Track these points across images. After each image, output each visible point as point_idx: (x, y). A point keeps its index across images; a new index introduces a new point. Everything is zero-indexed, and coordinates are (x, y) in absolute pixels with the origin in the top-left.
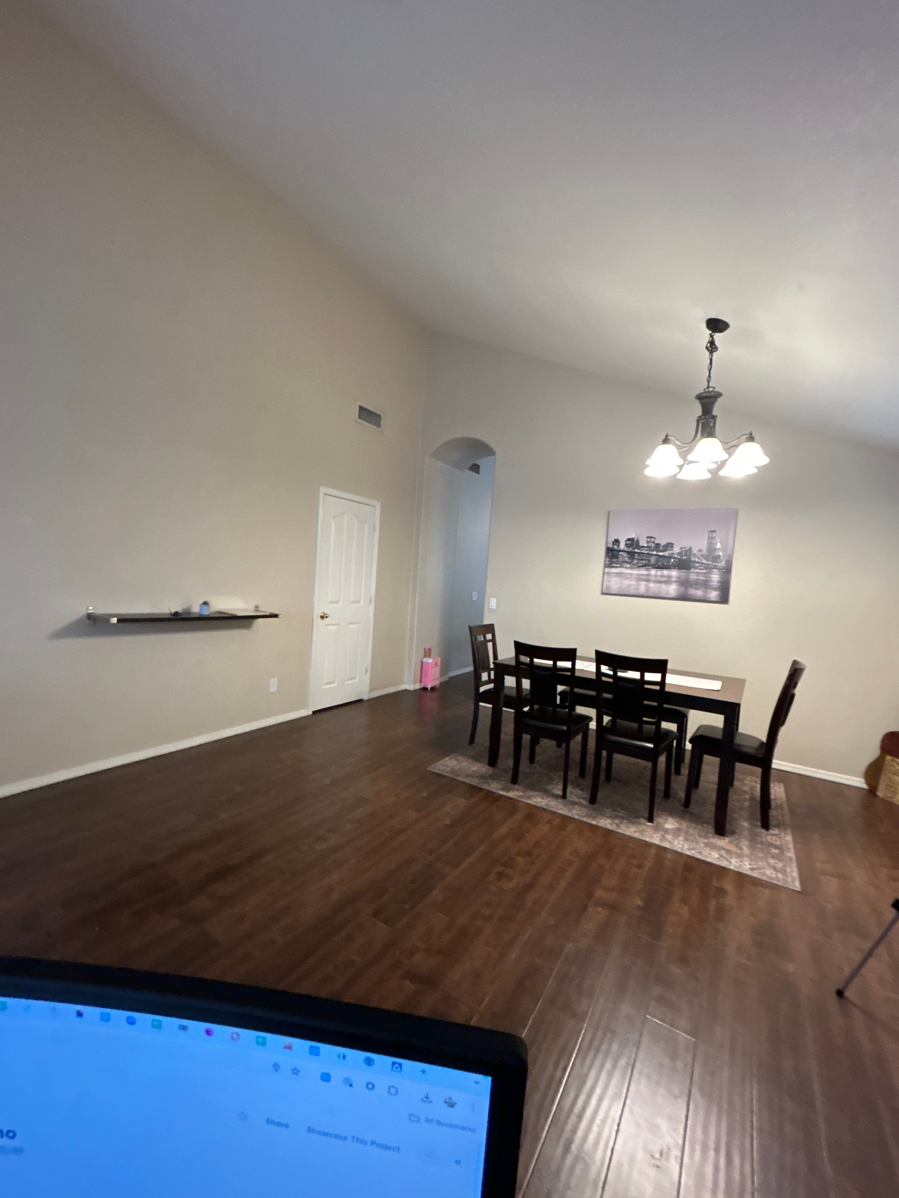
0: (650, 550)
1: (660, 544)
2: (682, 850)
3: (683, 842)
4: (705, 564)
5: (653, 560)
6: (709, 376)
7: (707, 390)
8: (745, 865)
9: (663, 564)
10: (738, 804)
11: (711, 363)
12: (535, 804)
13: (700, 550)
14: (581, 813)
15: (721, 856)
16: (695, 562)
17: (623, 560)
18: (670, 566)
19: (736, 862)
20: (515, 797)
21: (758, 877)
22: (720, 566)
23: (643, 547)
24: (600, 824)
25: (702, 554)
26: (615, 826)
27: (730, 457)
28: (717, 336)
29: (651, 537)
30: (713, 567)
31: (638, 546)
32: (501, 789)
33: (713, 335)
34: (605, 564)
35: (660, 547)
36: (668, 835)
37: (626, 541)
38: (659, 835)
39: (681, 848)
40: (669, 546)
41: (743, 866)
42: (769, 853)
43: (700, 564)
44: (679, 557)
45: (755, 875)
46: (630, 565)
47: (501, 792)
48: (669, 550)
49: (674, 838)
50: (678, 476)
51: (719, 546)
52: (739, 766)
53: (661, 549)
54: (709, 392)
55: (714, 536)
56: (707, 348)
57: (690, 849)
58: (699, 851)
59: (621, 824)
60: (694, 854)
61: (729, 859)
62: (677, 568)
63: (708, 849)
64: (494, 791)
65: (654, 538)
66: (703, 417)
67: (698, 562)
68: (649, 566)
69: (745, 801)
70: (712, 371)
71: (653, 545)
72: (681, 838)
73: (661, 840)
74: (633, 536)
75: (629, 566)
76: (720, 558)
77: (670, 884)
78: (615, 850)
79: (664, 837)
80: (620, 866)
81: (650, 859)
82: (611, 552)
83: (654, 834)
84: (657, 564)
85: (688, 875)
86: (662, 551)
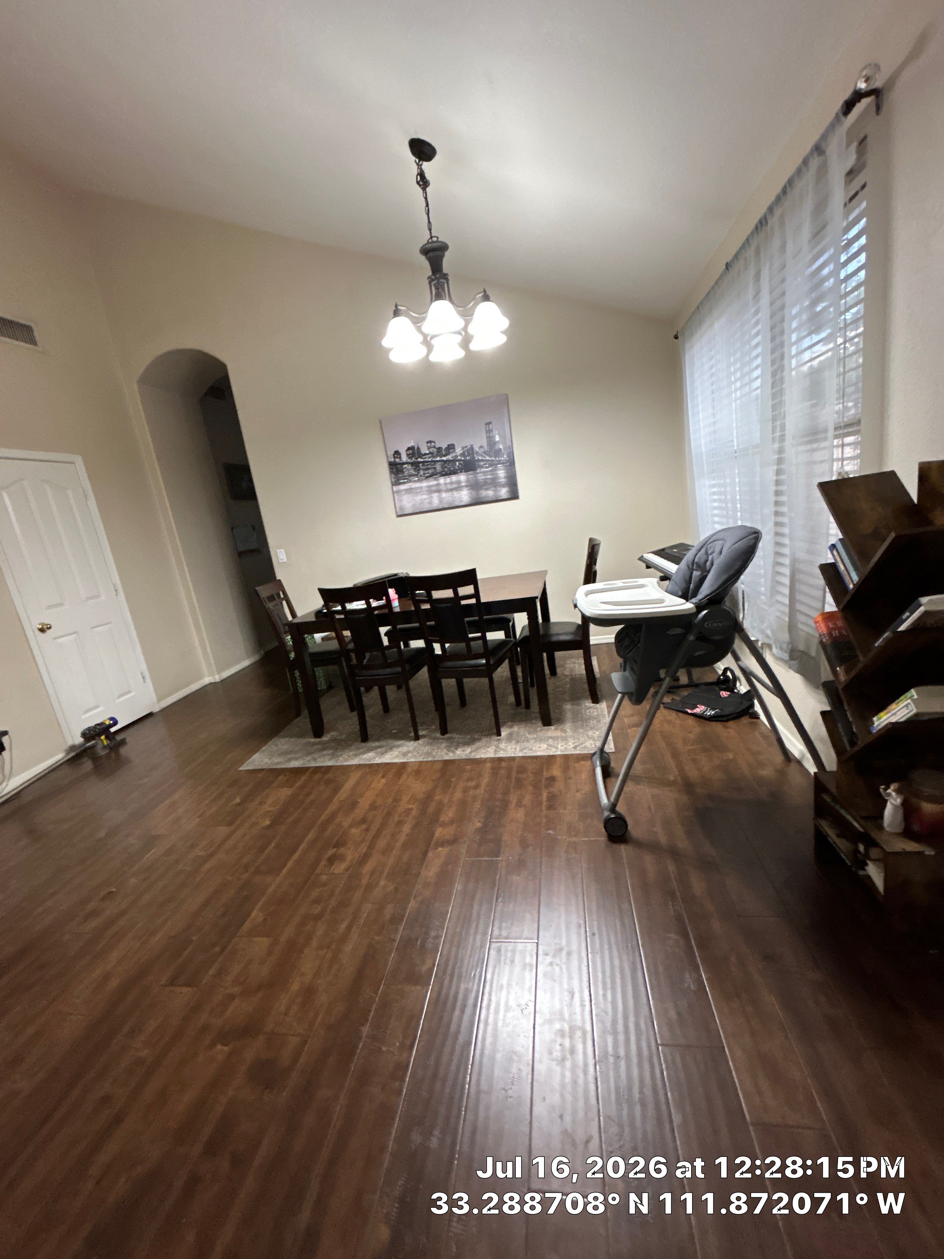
0: (434, 457)
1: (442, 448)
2: (514, 753)
3: (516, 745)
4: (489, 460)
5: (438, 467)
6: (429, 222)
7: (430, 241)
8: (569, 746)
9: (449, 470)
10: (561, 689)
11: (427, 205)
13: (481, 447)
15: (549, 745)
16: (479, 460)
17: (408, 473)
18: (457, 470)
19: (562, 746)
21: (582, 752)
22: (504, 460)
23: (426, 454)
24: (436, 759)
25: (484, 451)
26: (451, 754)
27: (469, 322)
28: (426, 165)
29: (430, 442)
30: (497, 462)
31: (421, 455)
33: (421, 165)
34: (392, 482)
35: (442, 451)
37: (406, 451)
38: (493, 747)
40: (451, 447)
41: (568, 747)
42: (587, 726)
43: (485, 462)
44: (463, 458)
45: (578, 752)
46: (417, 477)
47: (329, 764)
48: (452, 452)
49: (506, 745)
50: (431, 359)
51: (497, 438)
53: (444, 453)
54: (433, 242)
55: (491, 428)
56: (418, 183)
57: (521, 750)
58: (529, 749)
59: (456, 749)
60: (526, 753)
61: (556, 746)
62: (463, 471)
63: (538, 743)
64: (322, 764)
65: (434, 442)
66: (433, 277)
67: (483, 460)
68: (437, 475)
69: (566, 685)
70: (430, 215)
71: (435, 450)
72: (514, 742)
73: (495, 751)
74: (412, 444)
75: (416, 479)
76: (502, 452)
77: (506, 793)
78: (453, 779)
79: (497, 747)
80: (458, 795)
81: (487, 775)
82: (394, 467)
83: (488, 748)
84: (443, 471)
85: (520, 776)
86: (445, 456)
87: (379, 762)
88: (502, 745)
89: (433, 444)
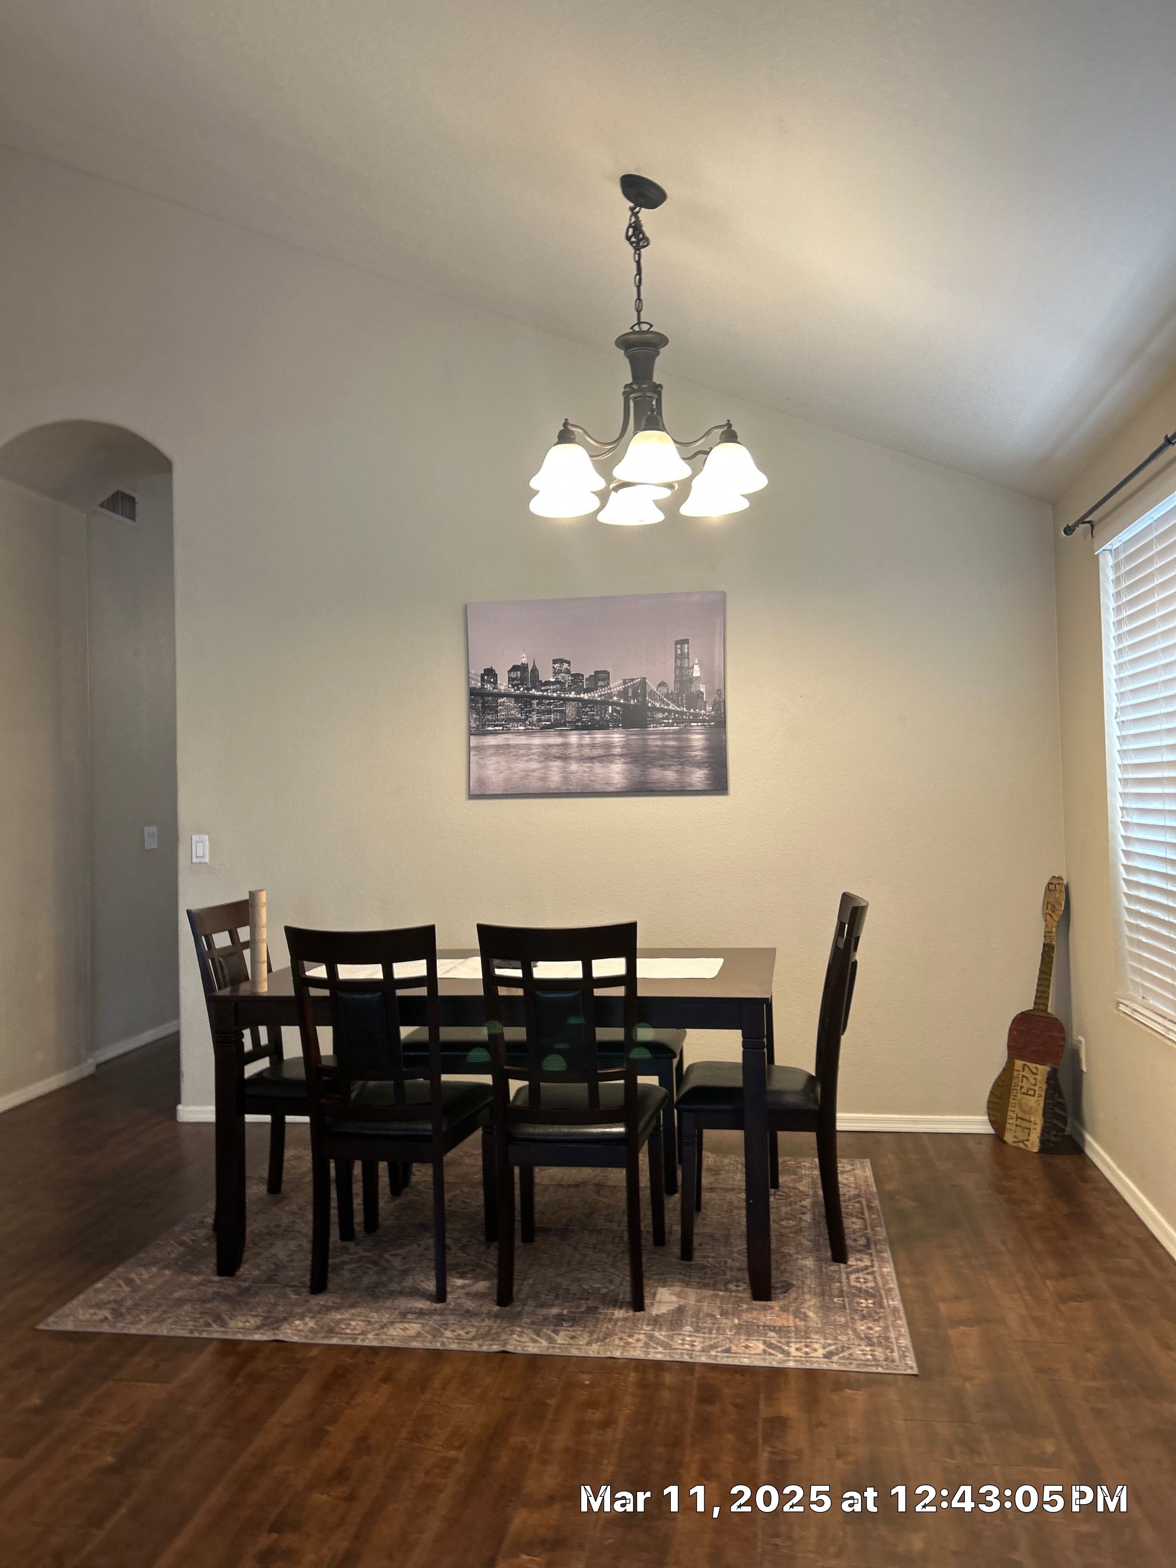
0: (564, 691)
1: (582, 675)
2: (689, 1356)
3: (690, 1336)
4: (676, 712)
5: (570, 711)
6: (639, 299)
7: (637, 327)
8: (816, 1351)
9: (592, 719)
10: (792, 1223)
11: (639, 271)
12: (349, 1342)
13: (662, 684)
14: (461, 1332)
15: (769, 1345)
16: (654, 709)
17: (506, 716)
18: (608, 721)
19: (798, 1349)
20: (295, 1339)
21: (844, 1368)
22: (704, 715)
23: (548, 683)
24: (510, 1348)
25: (668, 692)
26: (544, 1343)
27: (696, 471)
29: (562, 661)
30: (691, 717)
31: (537, 683)
32: (258, 1328)
33: (638, 213)
34: (470, 727)
35: (581, 681)
36: (660, 1329)
37: (509, 672)
38: (642, 1337)
39: (689, 1350)
40: (601, 678)
41: (813, 1354)
42: (855, 1311)
43: (666, 714)
44: (622, 701)
46: (525, 726)
47: (257, 1337)
48: (602, 687)
49: (672, 1333)
50: (602, 518)
51: (696, 672)
52: (784, 1137)
53: (585, 685)
54: (641, 333)
55: (686, 650)
56: (628, 240)
57: (707, 1349)
58: (723, 1348)
59: (556, 1332)
60: (717, 1358)
61: (785, 1347)
62: (620, 725)
63: (743, 1336)
64: (239, 1337)
65: (569, 662)
66: (635, 386)
67: (663, 711)
68: (565, 726)
70: (641, 287)
71: (568, 678)
72: (687, 1330)
73: (646, 1345)
74: (522, 660)
75: (521, 728)
76: (702, 698)
77: (676, 1443)
78: (548, 1401)
79: (651, 1337)
80: (561, 1440)
81: (629, 1399)
82: (479, 698)
83: (630, 1336)
84: (578, 721)
85: (709, 1409)
86: (587, 691)
87: (375, 1344)
88: (661, 1335)
89: (566, 665)
